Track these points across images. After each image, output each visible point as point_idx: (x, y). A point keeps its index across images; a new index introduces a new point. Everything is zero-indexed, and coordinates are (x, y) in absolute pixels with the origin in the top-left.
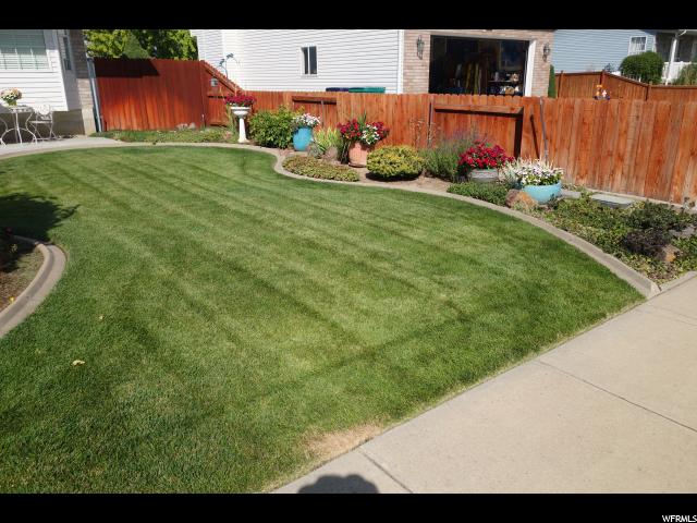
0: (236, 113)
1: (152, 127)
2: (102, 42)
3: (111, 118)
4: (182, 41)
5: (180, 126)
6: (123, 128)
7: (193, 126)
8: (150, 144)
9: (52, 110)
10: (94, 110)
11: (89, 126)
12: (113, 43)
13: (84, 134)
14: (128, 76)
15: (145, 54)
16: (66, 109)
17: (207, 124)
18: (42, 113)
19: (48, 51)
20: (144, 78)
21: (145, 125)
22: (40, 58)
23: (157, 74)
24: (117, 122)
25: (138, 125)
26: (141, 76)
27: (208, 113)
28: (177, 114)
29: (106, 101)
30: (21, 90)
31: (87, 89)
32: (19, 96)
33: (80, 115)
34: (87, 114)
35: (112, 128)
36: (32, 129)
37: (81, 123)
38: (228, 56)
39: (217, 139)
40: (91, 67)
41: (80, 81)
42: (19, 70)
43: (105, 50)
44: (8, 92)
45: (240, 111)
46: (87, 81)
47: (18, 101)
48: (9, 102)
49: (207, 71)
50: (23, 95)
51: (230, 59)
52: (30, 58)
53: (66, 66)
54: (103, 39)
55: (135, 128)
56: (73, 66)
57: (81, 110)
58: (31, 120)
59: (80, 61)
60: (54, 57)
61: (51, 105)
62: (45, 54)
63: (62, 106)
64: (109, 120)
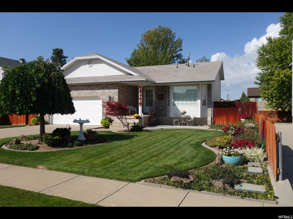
3: (217, 121)
6: (220, 124)
8: (215, 130)
10: (212, 118)
11: (209, 123)
13: (207, 125)
14: (224, 107)
18: (192, 118)
20: (230, 108)
22: (195, 102)
23: (235, 107)
24: (219, 122)
29: (215, 115)
30: (186, 111)
31: (210, 112)
32: (185, 113)
34: (209, 119)
35: (216, 124)
36: (187, 122)
40: (213, 105)
41: (208, 109)
42: (193, 106)
44: (182, 111)
46: (211, 109)
47: (185, 114)
48: (183, 114)
50: (187, 113)
52: (193, 102)
53: (203, 104)
56: (206, 104)
57: (207, 118)
58: (187, 119)
59: (209, 103)
60: (199, 102)
61: (195, 115)
62: (197, 101)
63: (199, 116)
64: (216, 121)
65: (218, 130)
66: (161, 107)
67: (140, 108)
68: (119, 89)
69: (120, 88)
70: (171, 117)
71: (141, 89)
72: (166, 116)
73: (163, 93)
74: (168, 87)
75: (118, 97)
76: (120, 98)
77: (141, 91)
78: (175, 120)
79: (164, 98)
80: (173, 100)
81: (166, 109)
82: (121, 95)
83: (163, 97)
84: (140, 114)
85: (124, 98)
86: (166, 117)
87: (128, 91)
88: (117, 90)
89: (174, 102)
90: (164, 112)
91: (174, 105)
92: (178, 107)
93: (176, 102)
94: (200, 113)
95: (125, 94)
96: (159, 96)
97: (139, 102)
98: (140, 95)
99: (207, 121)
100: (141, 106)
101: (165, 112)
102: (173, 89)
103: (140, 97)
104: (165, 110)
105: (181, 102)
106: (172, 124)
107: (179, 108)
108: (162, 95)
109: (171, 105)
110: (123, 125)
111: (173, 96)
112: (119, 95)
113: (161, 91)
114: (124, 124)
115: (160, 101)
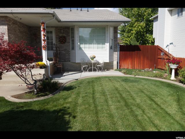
0: (171, 67)
1: (136, 68)
2: (127, 41)
4: (150, 39)
5: (146, 69)
6: (126, 68)
7: (151, 69)
8: (133, 76)
9: (104, 62)
10: (117, 62)
11: (115, 67)
12: (130, 41)
13: (113, 69)
14: (130, 51)
15: (138, 44)
16: (108, 61)
17: (156, 68)
18: (101, 63)
19: (106, 43)
20: (135, 51)
21: (133, 68)
22: (103, 46)
23: (140, 50)
24: (124, 66)
25: (131, 67)
26: (134, 51)
27: (157, 64)
28: (145, 64)
29: (122, 59)
30: (95, 55)
31: (116, 55)
33: (113, 63)
34: (115, 63)
35: (122, 68)
36: (97, 68)
37: (113, 66)
38: (170, 44)
39: (161, 77)
40: (118, 49)
41: (114, 52)
42: (101, 49)
43: (127, 43)
44: (92, 56)
45: (174, 66)
46: (116, 53)
47: (94, 59)
48: (92, 59)
49: (159, 49)
50: (96, 57)
51: (171, 45)
52: (101, 46)
53: (111, 48)
54: (127, 40)
55: (130, 68)
56: (113, 48)
57: (113, 62)
58: (97, 65)
59: (115, 46)
60: (107, 45)
61: (104, 60)
62: (105, 44)
63: (107, 60)
64: (121, 65)
65: (137, 76)
66: (63, 52)
67: (44, 53)
68: (8, 25)
69: (11, 24)
70: (77, 62)
71: (44, 26)
72: (70, 61)
73: (65, 35)
74: (71, 29)
75: (7, 38)
76: (11, 40)
77: (45, 30)
78: (84, 66)
79: (67, 41)
80: (79, 43)
81: (70, 54)
82: (13, 35)
83: (66, 39)
84: (45, 61)
85: (17, 39)
86: (69, 63)
87: (21, 30)
88: (6, 27)
89: (80, 45)
90: (66, 57)
91: (80, 48)
92: (84, 51)
93: (82, 46)
94: (108, 57)
95: (18, 34)
96: (61, 39)
97: (43, 45)
98: (44, 35)
99: (113, 65)
100: (45, 50)
101: (68, 57)
102: (78, 31)
103: (44, 38)
104: (68, 55)
105: (87, 46)
106: (80, 71)
107: (86, 53)
108: (64, 37)
109: (77, 48)
110: (26, 84)
111: (78, 38)
112: (10, 35)
113: (63, 33)
114: (28, 83)
115: (61, 45)
